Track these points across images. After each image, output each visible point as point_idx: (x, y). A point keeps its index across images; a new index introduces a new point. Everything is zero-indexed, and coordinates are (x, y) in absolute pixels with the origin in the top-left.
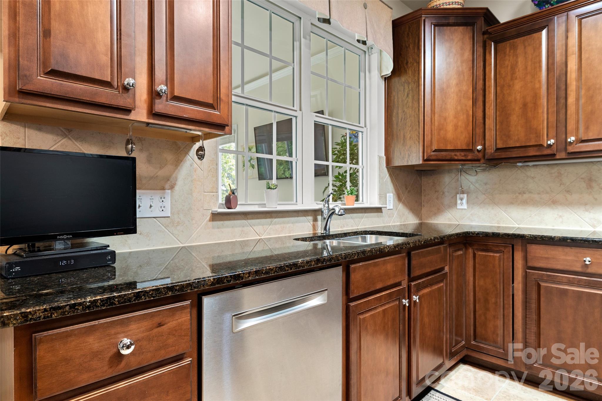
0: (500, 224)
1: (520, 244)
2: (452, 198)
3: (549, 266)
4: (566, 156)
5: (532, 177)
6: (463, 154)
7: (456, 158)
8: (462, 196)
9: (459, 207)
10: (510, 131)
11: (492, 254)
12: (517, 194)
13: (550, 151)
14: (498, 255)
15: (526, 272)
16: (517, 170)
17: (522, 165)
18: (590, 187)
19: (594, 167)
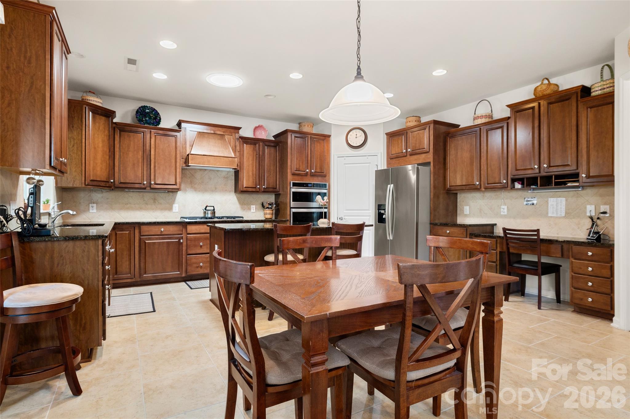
0: (115, 220)
1: (137, 226)
2: (86, 206)
3: (148, 233)
4: (150, 189)
5: (131, 197)
6: (104, 183)
7: (101, 185)
8: (93, 205)
9: (91, 211)
10: (127, 175)
11: (125, 232)
12: (124, 205)
13: (144, 186)
14: (127, 232)
15: (140, 238)
16: (124, 193)
17: (127, 190)
18: (155, 202)
19: (156, 194)
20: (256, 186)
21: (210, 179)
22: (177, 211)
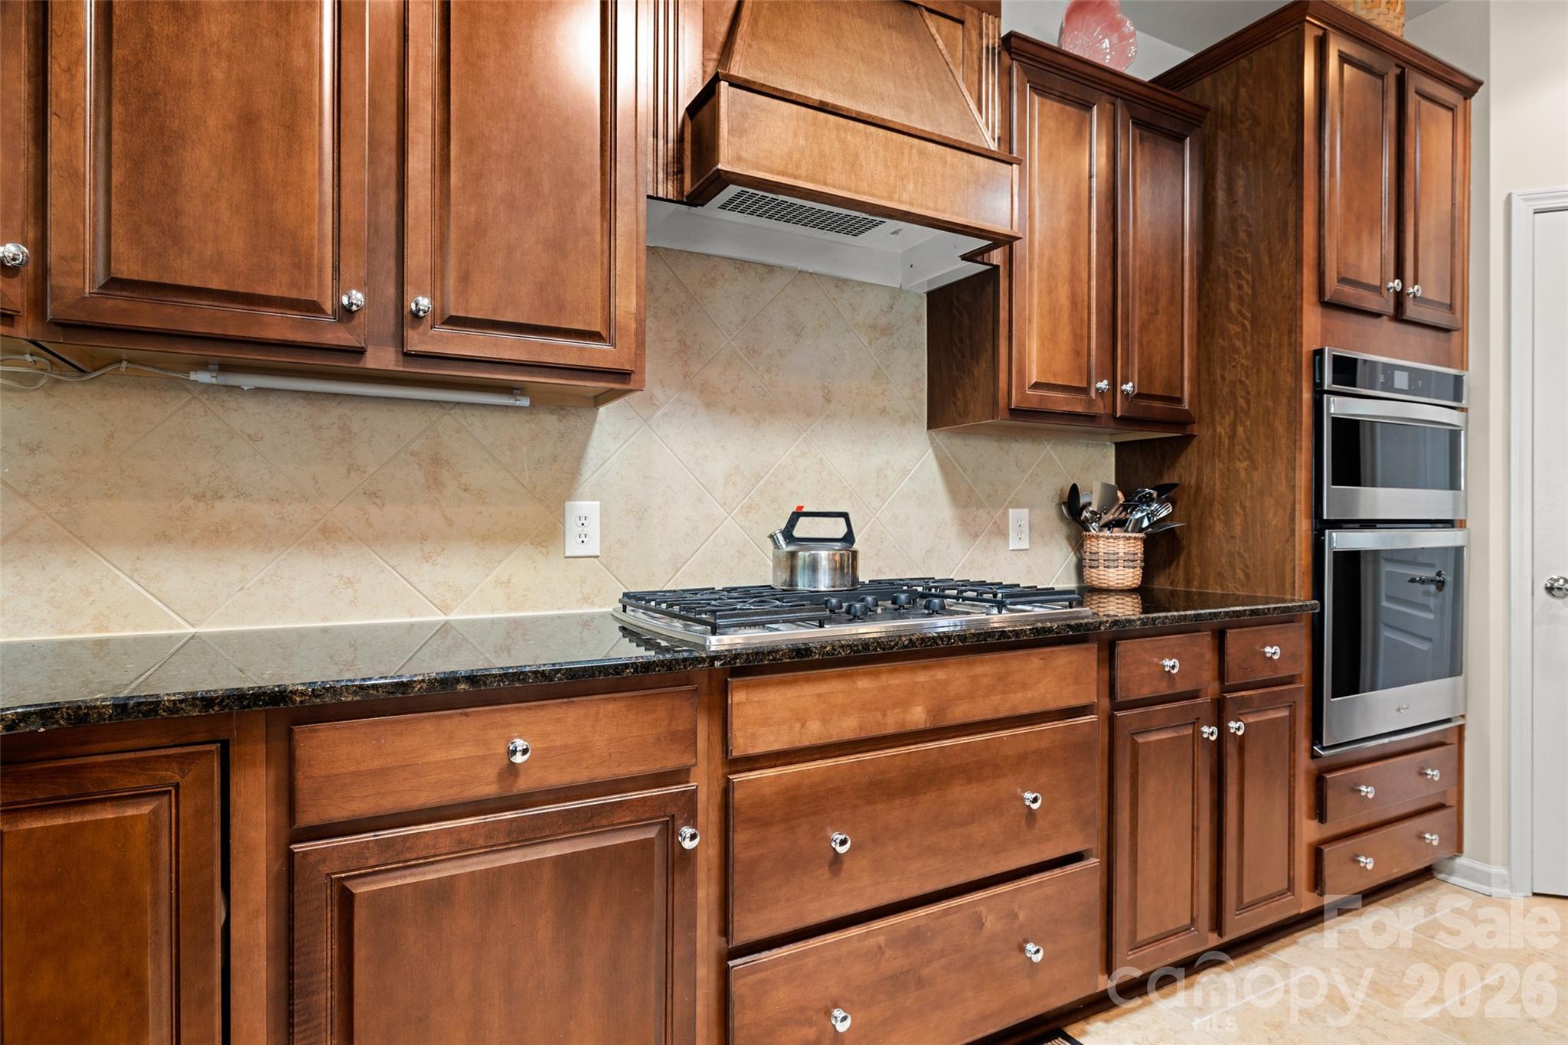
0: (107, 630)
1: (260, 731)
3: (389, 804)
4: (396, 365)
5: (249, 436)
10: (178, 213)
12: (188, 501)
13: (349, 336)
14: (145, 809)
15: (291, 855)
16: (188, 403)
17: (214, 381)
18: (434, 483)
19: (448, 421)
20: (1089, 383)
21: (797, 331)
22: (593, 547)
